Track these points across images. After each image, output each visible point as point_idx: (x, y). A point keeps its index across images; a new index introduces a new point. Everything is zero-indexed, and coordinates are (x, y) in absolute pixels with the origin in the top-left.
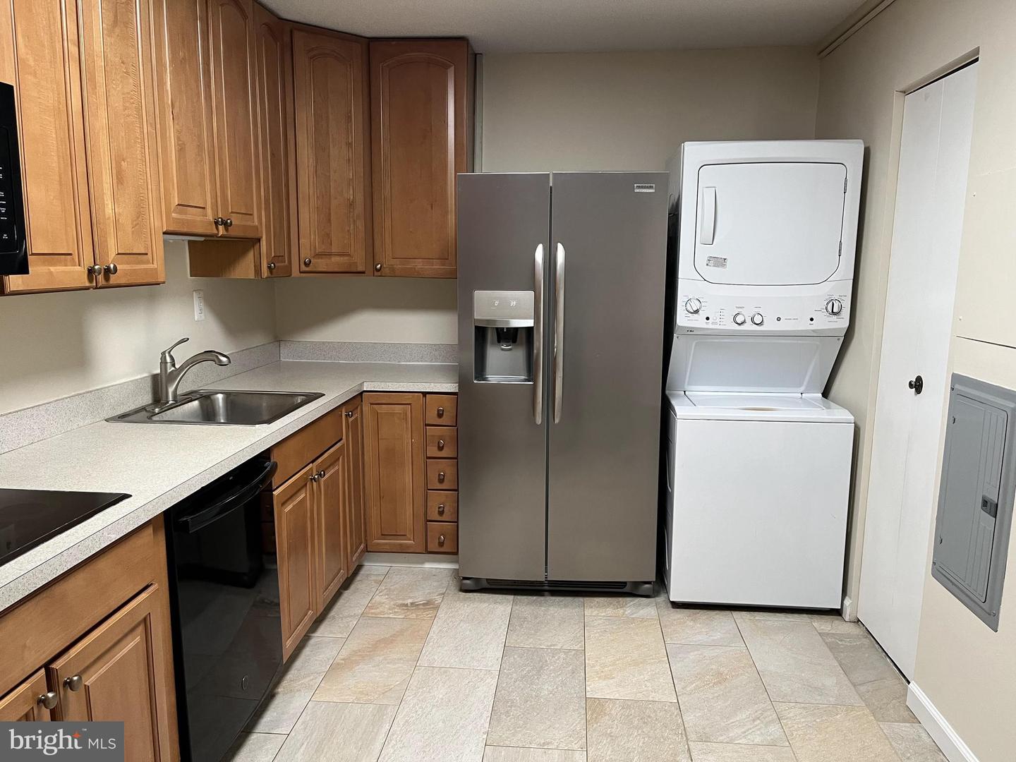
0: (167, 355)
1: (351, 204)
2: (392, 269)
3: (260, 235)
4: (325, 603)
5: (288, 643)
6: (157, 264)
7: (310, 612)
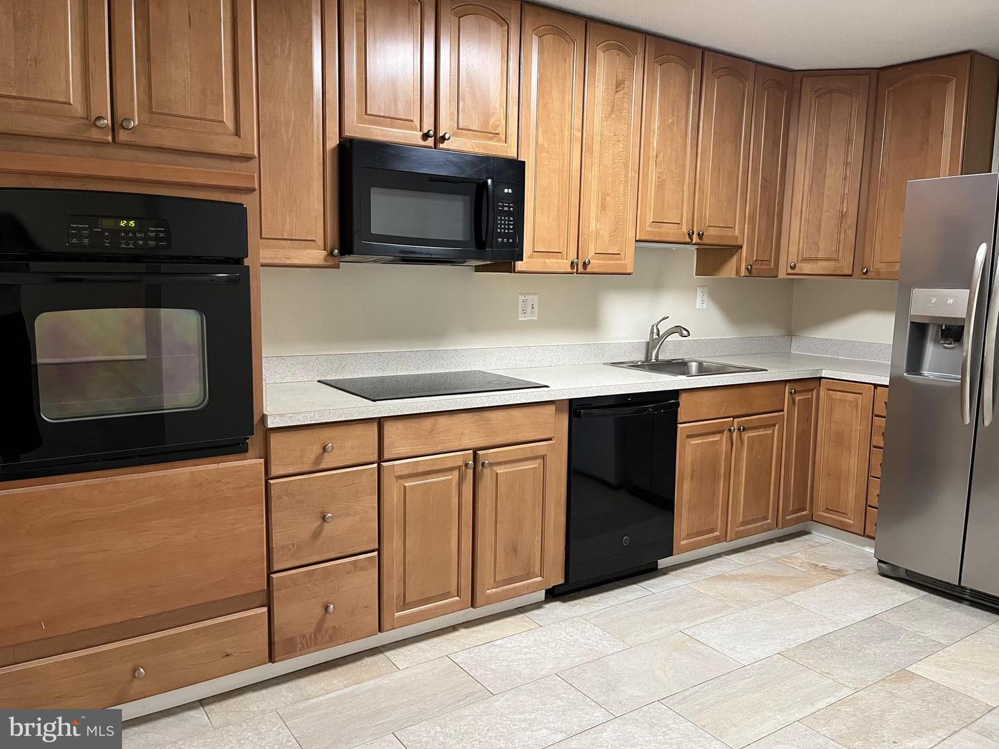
0: (655, 327)
1: (843, 216)
2: (878, 272)
3: (739, 243)
4: (739, 535)
5: (683, 543)
6: (628, 261)
7: (717, 534)
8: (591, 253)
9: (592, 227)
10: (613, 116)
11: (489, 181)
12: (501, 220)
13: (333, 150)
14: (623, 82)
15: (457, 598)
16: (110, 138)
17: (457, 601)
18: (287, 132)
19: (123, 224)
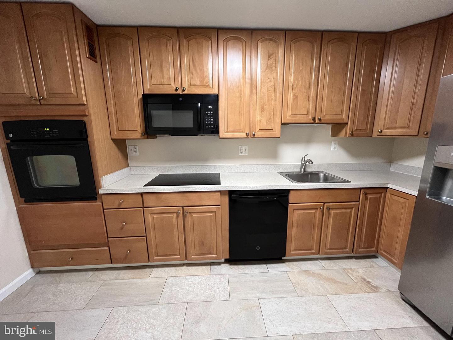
4: (326, 254)
5: (292, 252)
6: (277, 132)
7: (312, 251)
8: (258, 130)
9: (258, 119)
10: (267, 70)
11: (199, 104)
12: (207, 119)
13: (141, 99)
14: (272, 54)
15: (179, 257)
16: (39, 103)
17: (179, 258)
18: (124, 94)
19: (45, 129)
